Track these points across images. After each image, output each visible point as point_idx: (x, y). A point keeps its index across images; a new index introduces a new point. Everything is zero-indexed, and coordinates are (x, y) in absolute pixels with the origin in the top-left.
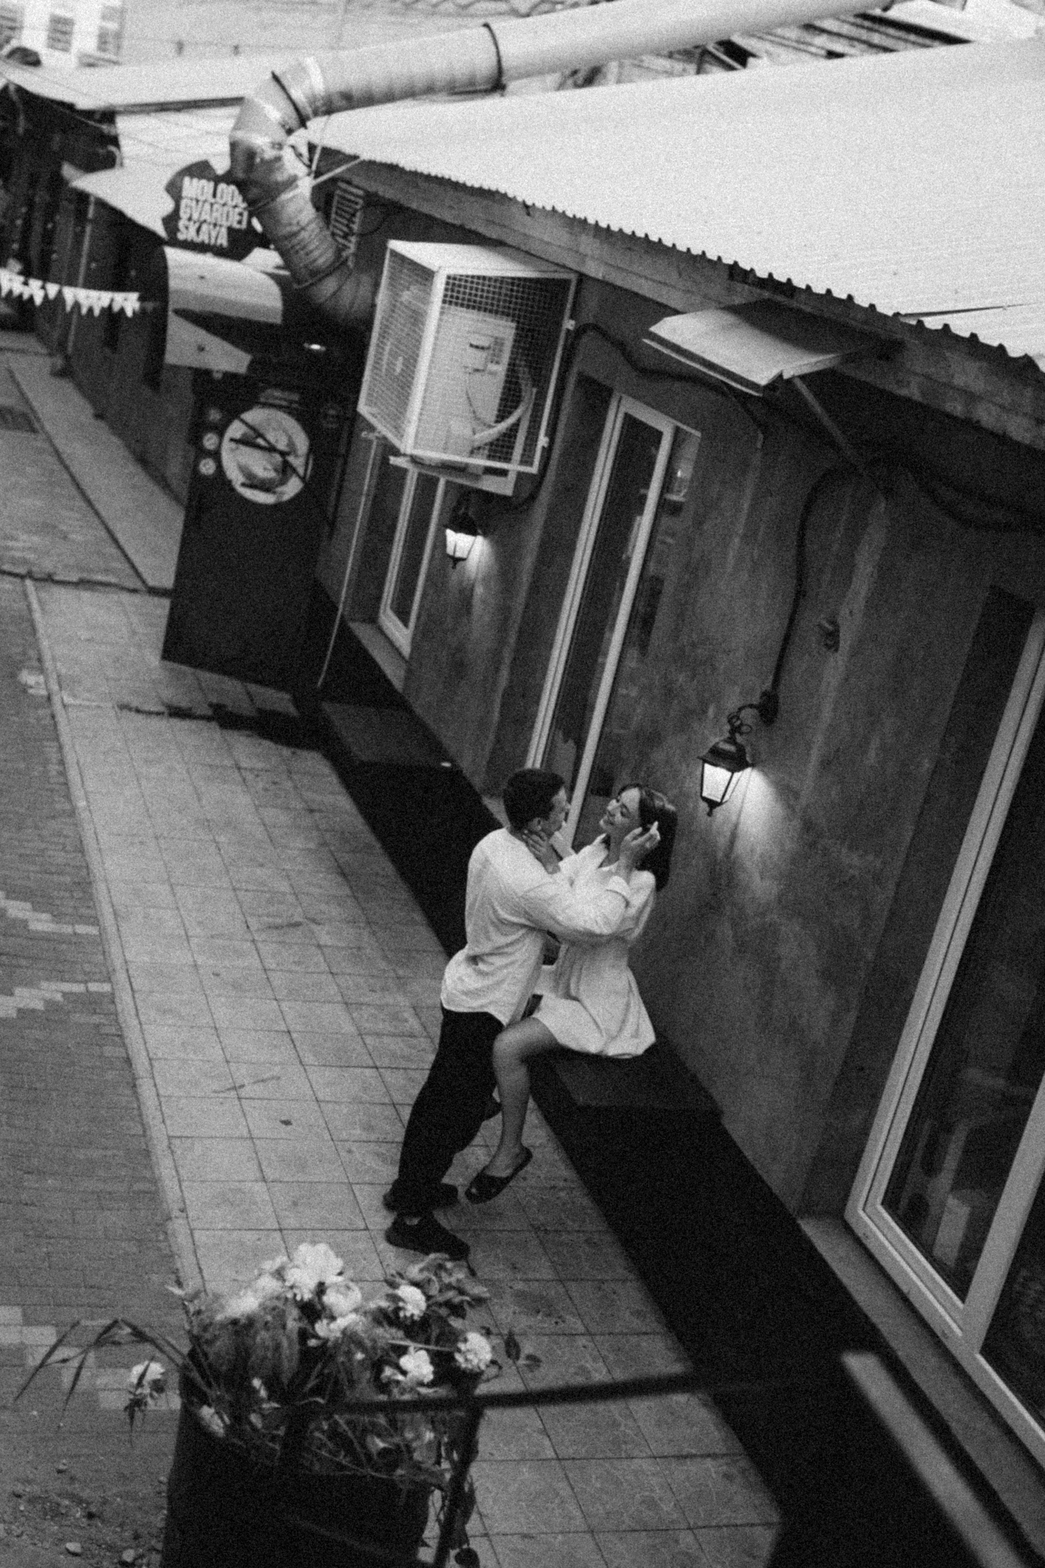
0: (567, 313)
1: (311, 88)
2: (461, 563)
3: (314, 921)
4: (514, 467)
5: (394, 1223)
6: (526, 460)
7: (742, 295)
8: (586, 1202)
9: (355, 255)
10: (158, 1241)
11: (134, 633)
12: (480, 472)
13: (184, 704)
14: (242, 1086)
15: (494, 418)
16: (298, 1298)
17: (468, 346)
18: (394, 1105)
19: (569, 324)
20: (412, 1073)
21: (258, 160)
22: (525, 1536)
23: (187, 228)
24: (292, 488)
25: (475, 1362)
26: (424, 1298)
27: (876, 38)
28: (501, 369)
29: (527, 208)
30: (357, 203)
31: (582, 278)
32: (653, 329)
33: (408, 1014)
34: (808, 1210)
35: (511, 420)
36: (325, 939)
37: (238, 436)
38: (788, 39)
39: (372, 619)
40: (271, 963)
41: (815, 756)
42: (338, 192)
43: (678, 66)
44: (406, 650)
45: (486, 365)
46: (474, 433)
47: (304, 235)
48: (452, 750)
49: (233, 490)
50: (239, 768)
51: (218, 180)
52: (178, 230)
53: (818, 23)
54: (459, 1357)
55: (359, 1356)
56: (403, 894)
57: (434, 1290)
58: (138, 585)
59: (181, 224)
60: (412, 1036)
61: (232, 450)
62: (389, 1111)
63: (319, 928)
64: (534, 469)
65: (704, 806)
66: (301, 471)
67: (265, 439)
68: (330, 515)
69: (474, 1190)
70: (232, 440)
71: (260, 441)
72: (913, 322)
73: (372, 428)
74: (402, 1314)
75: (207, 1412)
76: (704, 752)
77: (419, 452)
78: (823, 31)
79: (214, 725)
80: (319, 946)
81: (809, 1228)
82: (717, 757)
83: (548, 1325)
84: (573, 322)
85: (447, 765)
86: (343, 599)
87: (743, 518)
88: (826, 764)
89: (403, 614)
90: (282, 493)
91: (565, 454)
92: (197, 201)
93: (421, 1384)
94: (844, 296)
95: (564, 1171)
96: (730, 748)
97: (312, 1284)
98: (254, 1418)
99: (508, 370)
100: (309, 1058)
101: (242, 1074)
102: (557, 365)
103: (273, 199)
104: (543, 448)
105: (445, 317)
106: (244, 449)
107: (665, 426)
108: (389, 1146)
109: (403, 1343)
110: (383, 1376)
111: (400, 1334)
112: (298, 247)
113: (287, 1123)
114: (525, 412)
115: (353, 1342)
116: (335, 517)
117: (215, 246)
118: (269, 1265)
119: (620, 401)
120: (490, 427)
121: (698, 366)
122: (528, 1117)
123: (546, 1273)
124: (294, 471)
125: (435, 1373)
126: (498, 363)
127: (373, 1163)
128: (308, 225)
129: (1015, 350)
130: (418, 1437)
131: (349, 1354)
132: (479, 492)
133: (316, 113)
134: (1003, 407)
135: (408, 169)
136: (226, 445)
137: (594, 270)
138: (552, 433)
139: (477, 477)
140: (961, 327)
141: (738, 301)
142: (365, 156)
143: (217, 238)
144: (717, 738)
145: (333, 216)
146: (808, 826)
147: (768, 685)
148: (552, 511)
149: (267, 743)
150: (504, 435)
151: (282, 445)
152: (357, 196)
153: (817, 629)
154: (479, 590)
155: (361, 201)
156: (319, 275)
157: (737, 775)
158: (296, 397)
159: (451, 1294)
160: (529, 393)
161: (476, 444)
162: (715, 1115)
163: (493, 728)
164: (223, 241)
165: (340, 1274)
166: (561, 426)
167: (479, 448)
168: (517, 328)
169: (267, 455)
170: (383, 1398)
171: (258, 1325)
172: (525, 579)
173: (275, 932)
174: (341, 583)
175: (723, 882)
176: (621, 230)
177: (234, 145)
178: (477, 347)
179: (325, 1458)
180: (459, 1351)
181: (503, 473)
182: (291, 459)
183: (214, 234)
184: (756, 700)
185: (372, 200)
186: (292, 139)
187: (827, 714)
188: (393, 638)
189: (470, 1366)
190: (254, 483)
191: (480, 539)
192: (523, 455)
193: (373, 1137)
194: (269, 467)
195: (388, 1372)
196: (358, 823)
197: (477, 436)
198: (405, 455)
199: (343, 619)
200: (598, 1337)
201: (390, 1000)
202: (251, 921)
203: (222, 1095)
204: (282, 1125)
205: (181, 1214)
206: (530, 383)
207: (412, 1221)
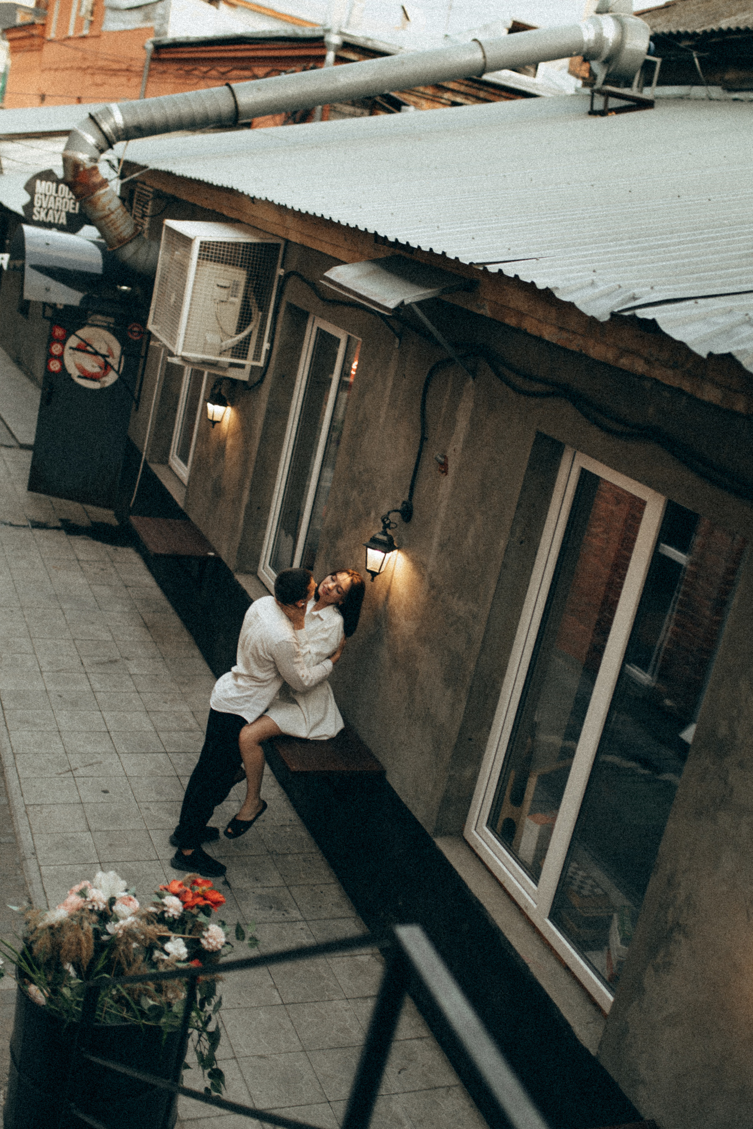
0: (279, 264)
1: (115, 122)
2: (217, 425)
3: (127, 658)
4: (249, 363)
5: (176, 854)
6: (257, 357)
7: (384, 253)
8: (304, 834)
9: (149, 229)
10: (16, 875)
11: (10, 474)
12: (227, 367)
13: (43, 520)
14: (76, 769)
15: (234, 331)
16: (96, 908)
17: (216, 286)
18: (178, 777)
19: (281, 272)
20: (188, 755)
21: (81, 169)
22: (261, 1057)
23: (39, 213)
24: (111, 378)
25: (214, 943)
26: (181, 904)
27: (482, 94)
28: (238, 301)
29: (253, 199)
30: (149, 196)
31: (287, 241)
32: (326, 274)
33: (189, 717)
34: (440, 831)
35: (246, 333)
36: (134, 670)
37: (74, 345)
38: (427, 94)
39: (164, 460)
40: (97, 686)
41: (435, 541)
42: (137, 190)
43: (359, 111)
44: (186, 480)
45: (228, 298)
46: (222, 341)
47: (112, 216)
48: (215, 544)
49: (72, 380)
50: (78, 560)
51: (58, 182)
52: (34, 214)
53: (445, 84)
54: (203, 941)
55: (135, 945)
56: (186, 638)
57: (189, 899)
58: (13, 442)
59: (35, 211)
60: (191, 730)
61: (70, 354)
62: (175, 780)
63: (130, 663)
64: (261, 364)
66: (116, 367)
67: (93, 348)
68: (136, 396)
69: (230, 830)
70: (71, 348)
71: (89, 348)
72: (481, 268)
73: (157, 340)
74: (166, 915)
75: (33, 989)
76: (367, 540)
77: (184, 354)
78: (448, 90)
79: (63, 532)
80: (130, 675)
81: (442, 844)
82: (375, 543)
83: (278, 916)
84: (283, 270)
85: (212, 554)
86: (145, 448)
87: (388, 392)
88: (442, 546)
89: (184, 457)
90: (105, 382)
91: (280, 354)
92: (46, 195)
93: (179, 961)
94: (440, 253)
95: (290, 815)
96: (385, 538)
97: (105, 899)
98: (66, 991)
99: (243, 301)
100: (122, 749)
101: (75, 761)
102: (273, 298)
103: (93, 194)
104: (267, 350)
105: (200, 268)
106: (79, 354)
107: (342, 335)
108: (174, 804)
109: (165, 934)
110: (154, 957)
111: (165, 928)
112: (109, 224)
113: (106, 792)
114: (255, 326)
115: (130, 936)
116: (139, 397)
117: (58, 224)
118: (77, 888)
119: (313, 320)
120: (231, 337)
121: (352, 297)
122: (264, 779)
123: (277, 882)
124: (112, 367)
125: (188, 953)
126: (235, 296)
127: (164, 816)
128: (116, 210)
129: (541, 285)
130: (177, 997)
131: (127, 944)
132: (229, 378)
133: (119, 139)
134: (540, 321)
135: (177, 174)
136: (67, 353)
137: (294, 237)
138: (271, 341)
139: (225, 369)
140: (509, 270)
141: (382, 256)
142: (151, 167)
143: (59, 219)
144: (376, 532)
145: (134, 205)
146: (432, 586)
147: (406, 497)
148: (273, 390)
149: (97, 543)
150: (241, 342)
151: (104, 351)
152: (149, 192)
153: (435, 462)
154: (230, 442)
155: (151, 196)
156: (124, 242)
157: (388, 555)
158: (111, 320)
159: (198, 900)
160: (257, 315)
161: (224, 348)
162: (381, 774)
163: (240, 531)
164: (63, 221)
165: (127, 890)
166: (277, 337)
167: (225, 351)
168: (247, 275)
169: (94, 357)
170: (153, 971)
171: (66, 928)
172: (258, 433)
173: (102, 667)
174: (144, 441)
175: (383, 623)
176: (307, 212)
177: (65, 160)
178: (222, 287)
179: (114, 1014)
180: (204, 937)
181: (242, 366)
182: (110, 360)
183: (57, 217)
184: (399, 506)
185: (159, 195)
186: (104, 156)
187: (442, 515)
188: (178, 473)
189: (211, 947)
190: (87, 376)
191: (229, 409)
192: (254, 354)
193: (164, 799)
194: (95, 364)
195: (157, 954)
196: (157, 593)
197: (223, 344)
198: (177, 356)
199: (145, 462)
200: (311, 923)
201: (175, 709)
202: (84, 660)
203: (63, 776)
204: (103, 794)
205: (33, 856)
206: (257, 309)
207: (188, 852)
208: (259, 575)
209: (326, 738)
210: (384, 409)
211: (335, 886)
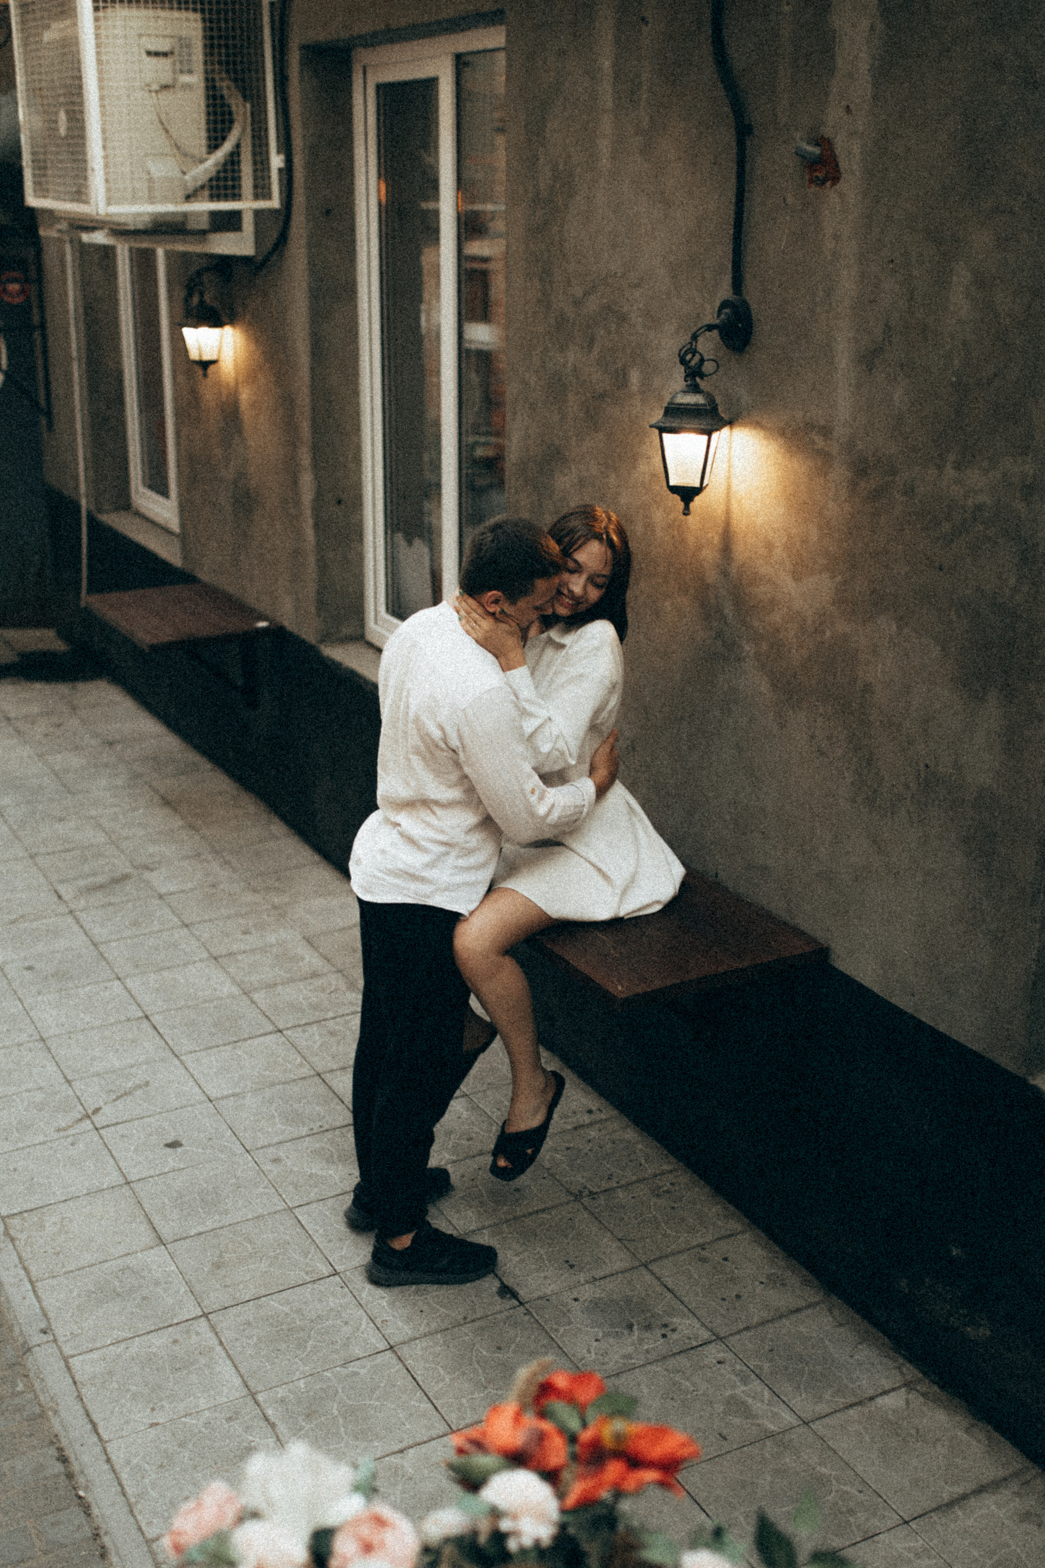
2: (212, 368)
3: (145, 868)
4: (246, 205)
5: (375, 1255)
6: (261, 190)
8: (631, 1134)
10: (15, 1394)
12: (206, 225)
14: (97, 1111)
15: (204, 149)
17: (144, 56)
18: (319, 1075)
20: (331, 1024)
28: (196, 79)
33: (302, 950)
35: (227, 146)
36: (165, 886)
39: (124, 504)
40: (99, 932)
41: (842, 357)
44: (174, 525)
45: (175, 80)
46: (184, 172)
48: (264, 606)
50: (8, 720)
56: (250, 805)
60: (315, 975)
62: (316, 1088)
63: (154, 874)
64: (275, 203)
65: (676, 501)
68: (43, 402)
69: (501, 1163)
77: (116, 210)
80: (161, 897)
82: (678, 419)
83: (654, 1342)
85: (262, 624)
86: (82, 491)
89: (159, 485)
91: (310, 166)
96: (697, 400)
99: (206, 80)
100: (184, 1044)
101: (93, 1092)
104: (280, 170)
105: (102, 23)
108: (329, 1135)
113: (174, 1145)
114: (244, 130)
116: (49, 405)
119: (365, 73)
120: (202, 161)
123: (618, 1260)
126: (190, 72)
127: (317, 1168)
138: (286, 147)
139: (202, 234)
146: (862, 468)
147: (725, 292)
148: (314, 244)
149: (38, 686)
150: (224, 166)
153: (791, 164)
154: (245, 395)
157: (716, 438)
160: (241, 109)
161: (191, 185)
166: (296, 133)
167: (195, 191)
168: (204, 20)
172: (301, 346)
173: (99, 895)
174: (76, 478)
175: (729, 610)
178: (157, 54)
181: (236, 218)
184: (714, 317)
187: (848, 285)
188: (155, 517)
191: (228, 330)
192: (256, 187)
193: (304, 1131)
196: (171, 743)
197: (188, 177)
199: (91, 519)
200: (734, 1340)
201: (272, 939)
202: (62, 889)
203: (71, 1131)
204: (168, 1150)
205: (45, 1338)
206: (240, 99)
207: (403, 1242)
208: (369, 637)
209: (657, 908)
210: (607, 125)
211: (747, 1236)
